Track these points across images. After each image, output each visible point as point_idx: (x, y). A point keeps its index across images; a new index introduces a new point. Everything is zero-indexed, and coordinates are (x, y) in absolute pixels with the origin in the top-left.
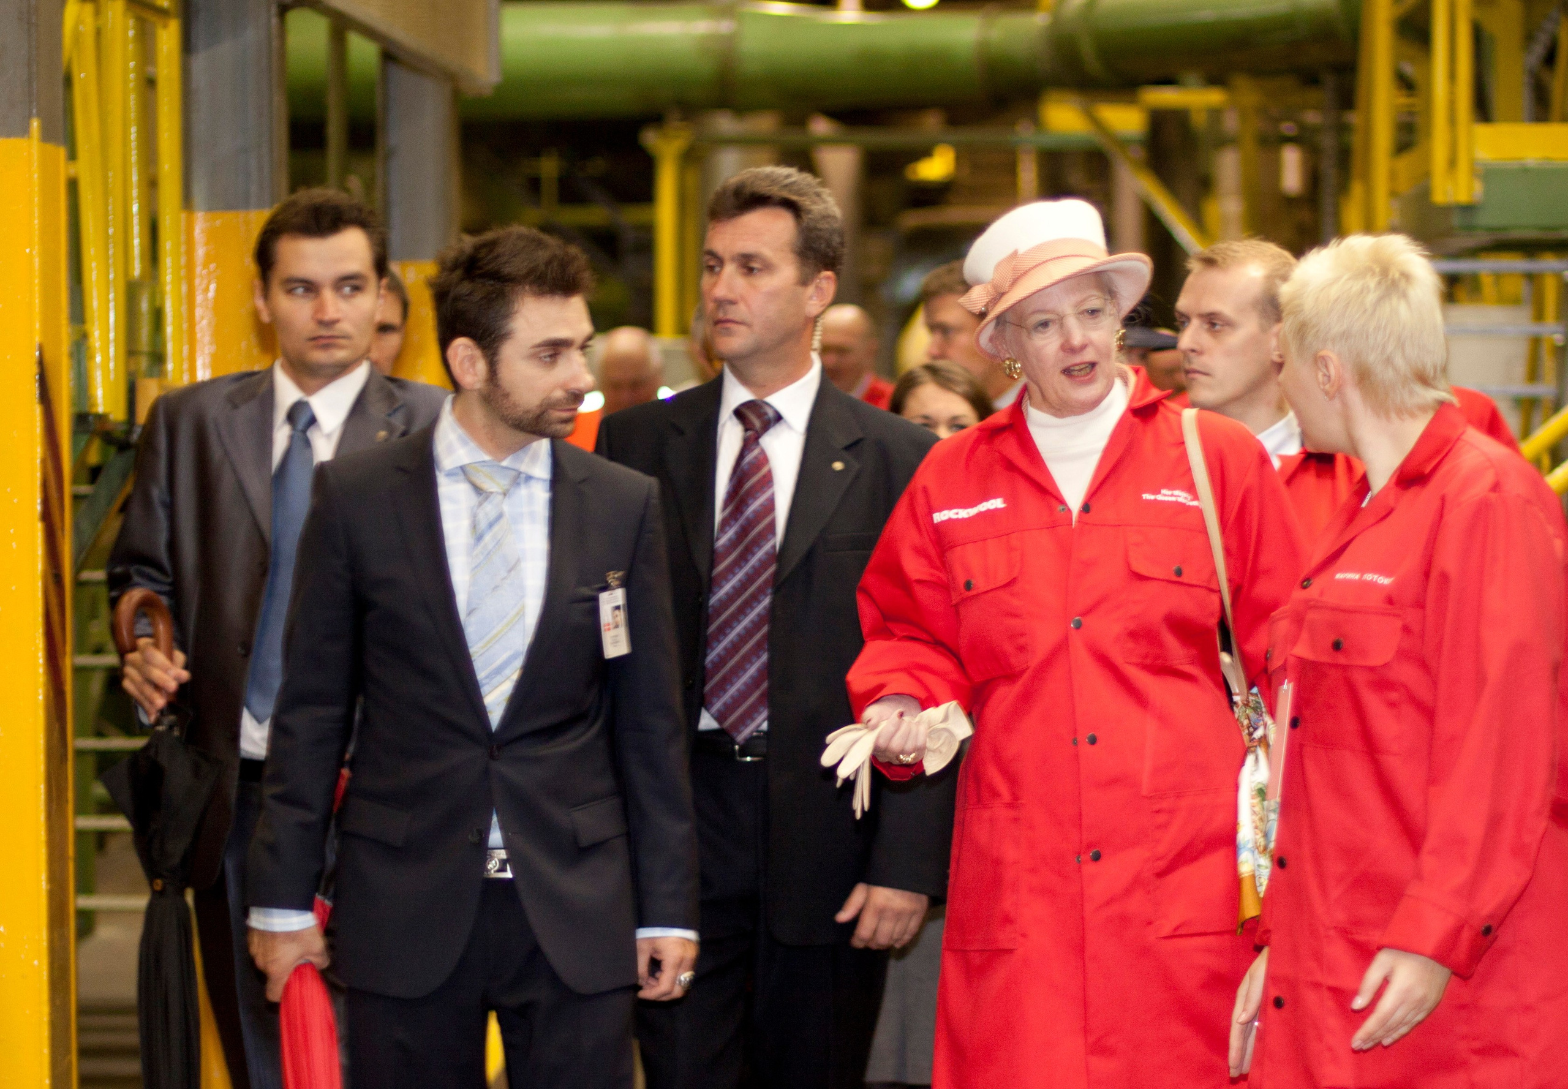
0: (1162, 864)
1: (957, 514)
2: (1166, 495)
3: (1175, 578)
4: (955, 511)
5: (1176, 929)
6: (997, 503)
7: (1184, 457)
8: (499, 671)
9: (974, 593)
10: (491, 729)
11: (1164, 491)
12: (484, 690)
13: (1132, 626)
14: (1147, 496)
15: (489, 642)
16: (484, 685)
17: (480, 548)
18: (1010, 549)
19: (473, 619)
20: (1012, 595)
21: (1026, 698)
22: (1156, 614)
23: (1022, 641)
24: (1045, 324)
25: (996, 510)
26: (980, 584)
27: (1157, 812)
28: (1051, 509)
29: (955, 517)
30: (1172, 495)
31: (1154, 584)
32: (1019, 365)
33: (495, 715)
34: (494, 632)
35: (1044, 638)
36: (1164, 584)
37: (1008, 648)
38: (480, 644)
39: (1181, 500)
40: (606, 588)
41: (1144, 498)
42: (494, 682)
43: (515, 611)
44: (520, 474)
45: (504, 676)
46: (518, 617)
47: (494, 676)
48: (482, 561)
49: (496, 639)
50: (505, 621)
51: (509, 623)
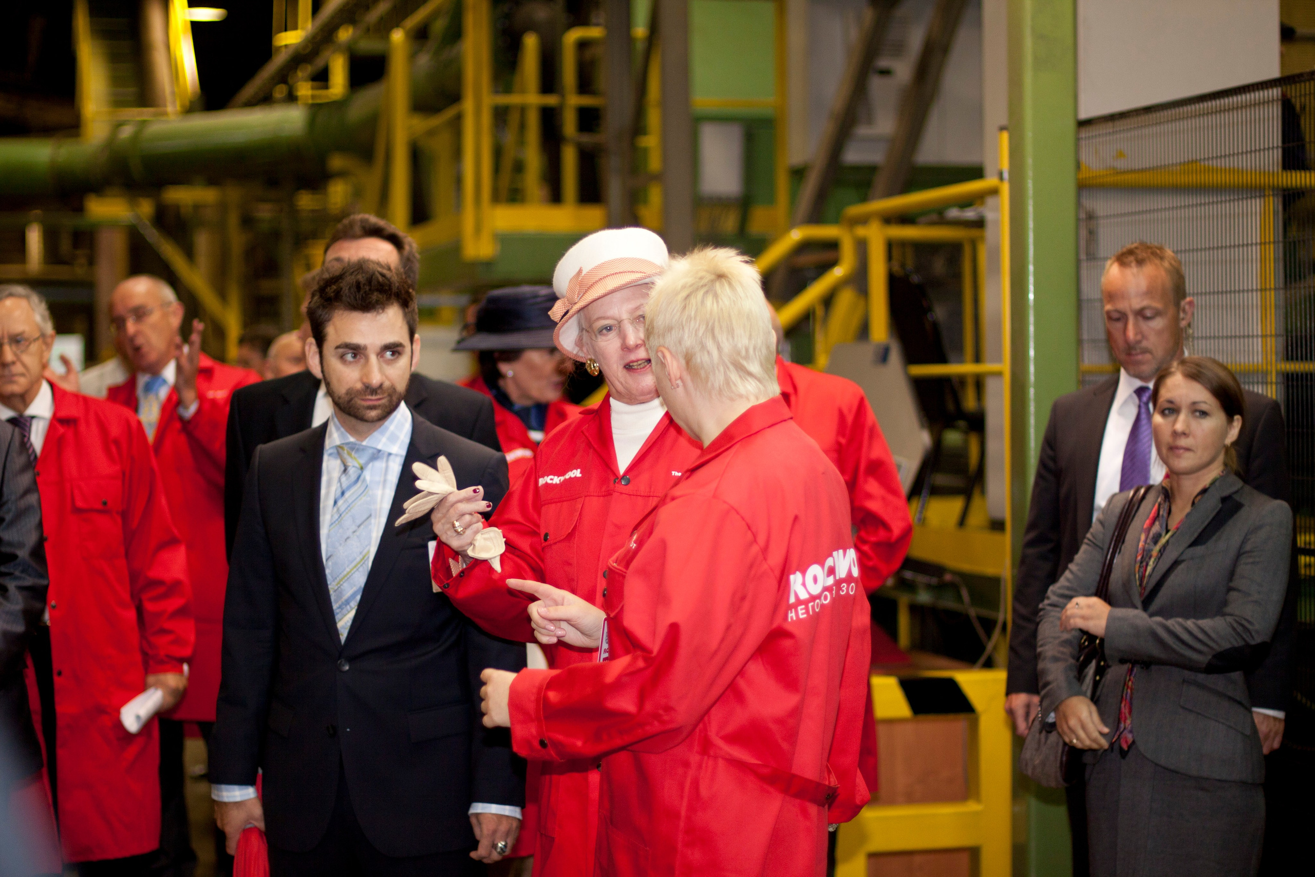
1: (551, 479)
4: (551, 477)
6: (576, 473)
8: (347, 602)
9: (548, 543)
10: (340, 645)
12: (337, 617)
14: (675, 474)
15: (341, 580)
16: (338, 614)
17: (335, 509)
19: (330, 563)
20: (569, 545)
24: (609, 328)
25: (577, 478)
26: (552, 537)
28: (608, 481)
29: (552, 482)
32: (598, 365)
33: (343, 637)
34: (345, 573)
38: (334, 583)
41: (673, 474)
42: (344, 611)
43: (361, 556)
44: (379, 451)
45: (350, 607)
46: (363, 561)
47: (344, 606)
48: (339, 517)
49: (346, 578)
50: (353, 564)
51: (355, 566)
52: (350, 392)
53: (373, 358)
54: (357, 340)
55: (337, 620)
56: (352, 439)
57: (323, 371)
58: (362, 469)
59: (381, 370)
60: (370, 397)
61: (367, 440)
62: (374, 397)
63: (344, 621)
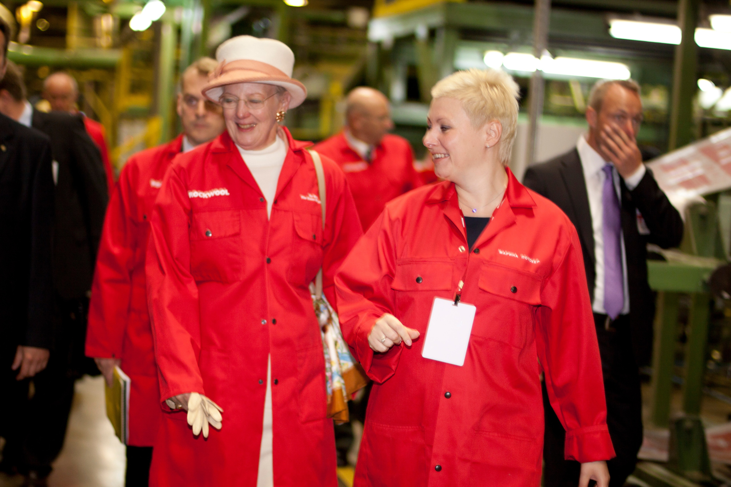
0: (301, 385)
1: (201, 195)
2: (310, 197)
3: (313, 240)
6: (224, 192)
9: (209, 238)
11: (308, 195)
14: (303, 197)
20: (235, 242)
21: (237, 296)
23: (234, 266)
25: (224, 196)
29: (201, 198)
30: (312, 197)
31: (305, 243)
35: (249, 265)
36: (308, 243)
39: (315, 200)
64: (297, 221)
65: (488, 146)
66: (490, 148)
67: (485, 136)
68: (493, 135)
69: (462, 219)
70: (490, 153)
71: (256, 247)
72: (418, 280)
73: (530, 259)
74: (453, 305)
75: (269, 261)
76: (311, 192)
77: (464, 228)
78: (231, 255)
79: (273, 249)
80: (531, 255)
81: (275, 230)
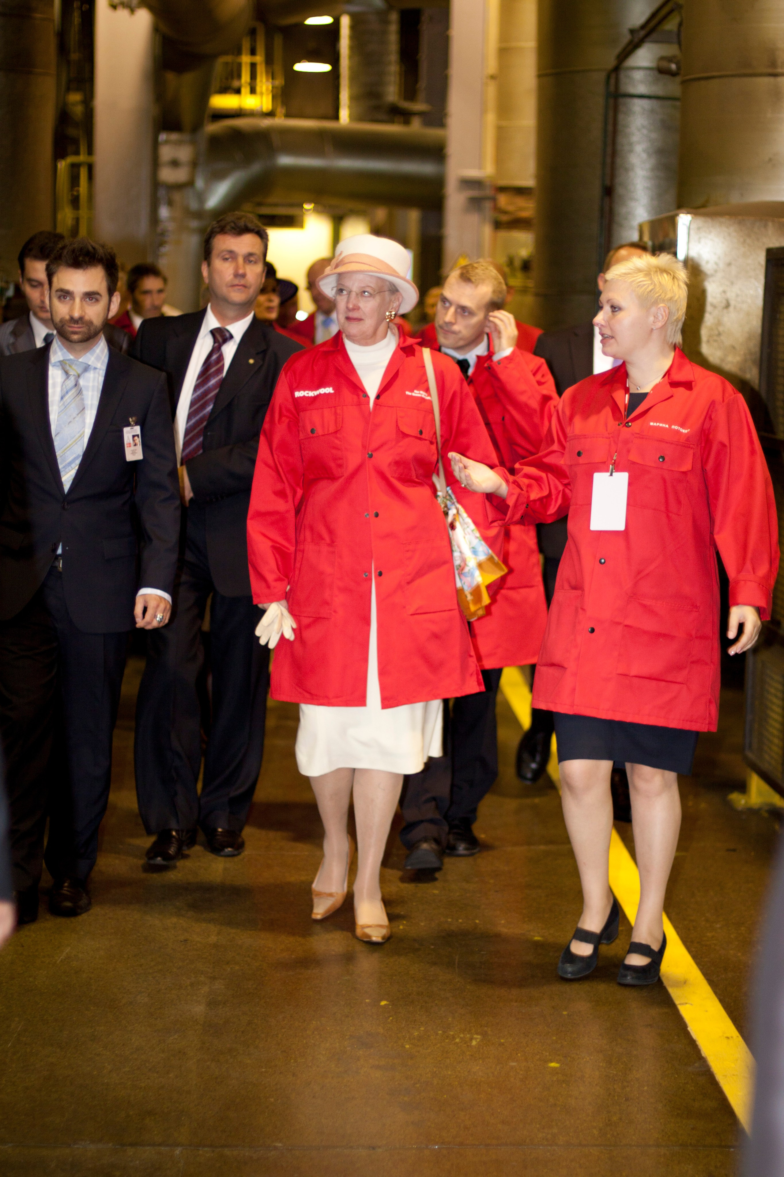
0: (409, 578)
1: (308, 394)
2: (417, 393)
3: (419, 436)
4: (307, 392)
5: (417, 610)
6: (329, 390)
7: (425, 374)
8: (70, 464)
9: (314, 435)
10: (64, 493)
11: (415, 391)
12: (62, 474)
13: (397, 458)
14: (408, 393)
15: (65, 450)
16: (62, 471)
17: (62, 403)
18: (336, 413)
19: (58, 437)
20: (337, 438)
21: (342, 491)
22: (410, 453)
23: (339, 462)
25: (329, 394)
26: (319, 431)
27: (408, 551)
28: (358, 395)
29: (307, 395)
30: (419, 393)
31: (410, 438)
33: (67, 487)
34: (68, 445)
35: (353, 461)
36: (414, 439)
37: (332, 465)
38: (60, 451)
39: (423, 396)
40: (128, 425)
41: (406, 394)
42: (67, 470)
43: (79, 435)
44: (89, 365)
45: (71, 467)
46: (80, 438)
47: (67, 467)
48: (64, 408)
49: (68, 449)
50: (74, 439)
51: (75, 441)
52: (62, 320)
53: (78, 300)
54: (68, 287)
55: (62, 476)
56: (72, 357)
57: (50, 307)
58: (79, 376)
59: (82, 308)
60: (73, 325)
61: (82, 358)
62: (76, 326)
63: (67, 478)
64: (402, 417)
65: (654, 329)
66: (656, 329)
67: (652, 319)
68: (660, 318)
69: (627, 396)
70: (655, 335)
71: (357, 442)
72: (579, 454)
73: (681, 429)
74: (609, 476)
75: (371, 456)
76: (417, 387)
77: (625, 405)
78: (334, 451)
79: (374, 445)
80: (682, 425)
81: (377, 426)
